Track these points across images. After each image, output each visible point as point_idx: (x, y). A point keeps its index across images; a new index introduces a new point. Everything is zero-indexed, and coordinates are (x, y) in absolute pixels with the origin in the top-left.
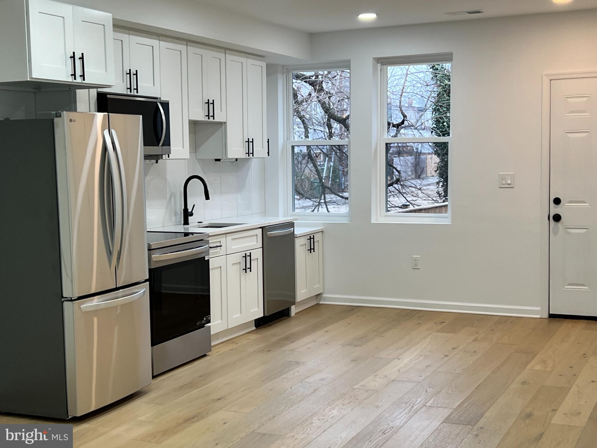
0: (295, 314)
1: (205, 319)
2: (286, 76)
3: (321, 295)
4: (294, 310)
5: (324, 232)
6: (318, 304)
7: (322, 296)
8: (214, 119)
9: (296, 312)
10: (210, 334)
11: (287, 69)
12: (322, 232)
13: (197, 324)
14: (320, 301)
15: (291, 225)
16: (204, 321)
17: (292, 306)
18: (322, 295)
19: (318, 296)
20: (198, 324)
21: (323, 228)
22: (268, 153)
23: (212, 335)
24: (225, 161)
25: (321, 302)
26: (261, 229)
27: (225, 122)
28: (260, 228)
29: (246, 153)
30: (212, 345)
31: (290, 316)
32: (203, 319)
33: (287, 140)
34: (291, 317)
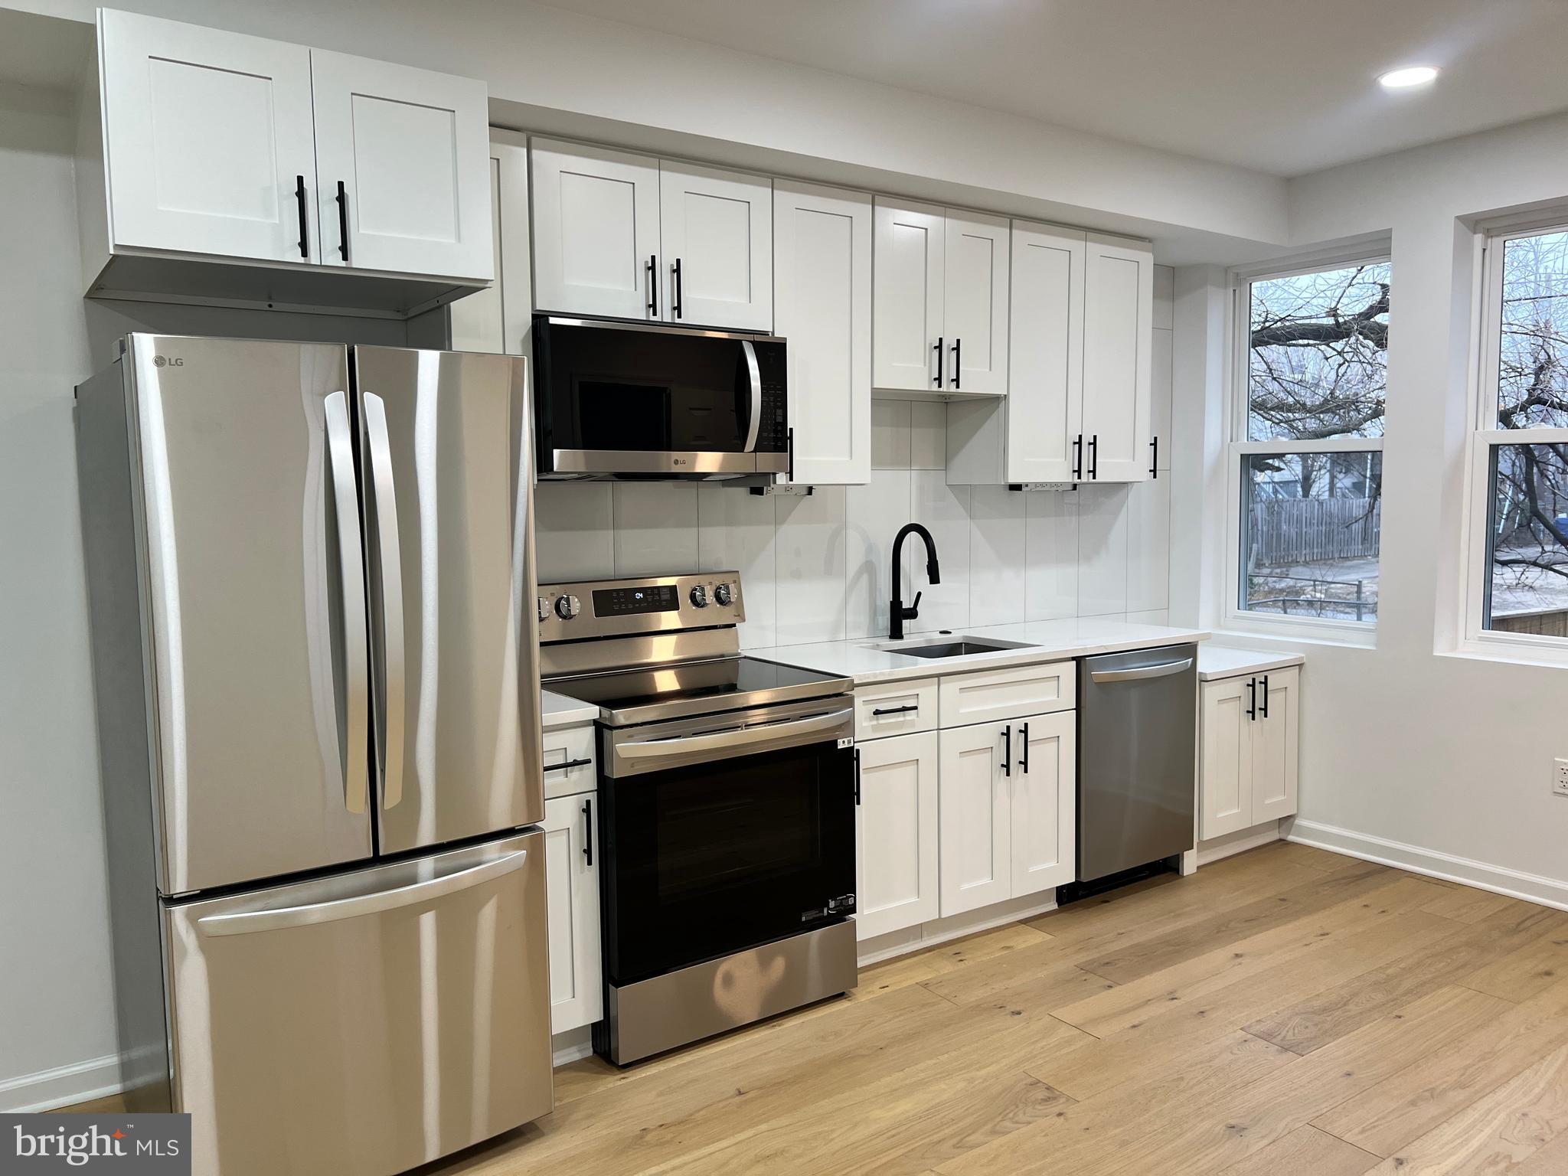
0: (1198, 868)
1: (832, 904)
2: (1234, 291)
3: (1292, 819)
4: (1191, 862)
5: (1307, 668)
6: (1282, 842)
7: (1294, 822)
8: (958, 387)
9: (1203, 862)
10: (856, 939)
11: (1237, 274)
12: (1301, 666)
13: (801, 919)
14: (1289, 834)
15: (1188, 650)
16: (829, 909)
17: (1185, 853)
18: (1295, 820)
19: (1286, 821)
20: (804, 919)
21: (1303, 655)
22: (1154, 471)
23: (859, 942)
24: (1038, 489)
25: (1291, 838)
26: (1075, 662)
27: (1005, 395)
28: (1073, 659)
29: (1074, 471)
30: (860, 965)
31: (1180, 873)
32: (827, 905)
33: (1231, 441)
34: (1183, 877)
